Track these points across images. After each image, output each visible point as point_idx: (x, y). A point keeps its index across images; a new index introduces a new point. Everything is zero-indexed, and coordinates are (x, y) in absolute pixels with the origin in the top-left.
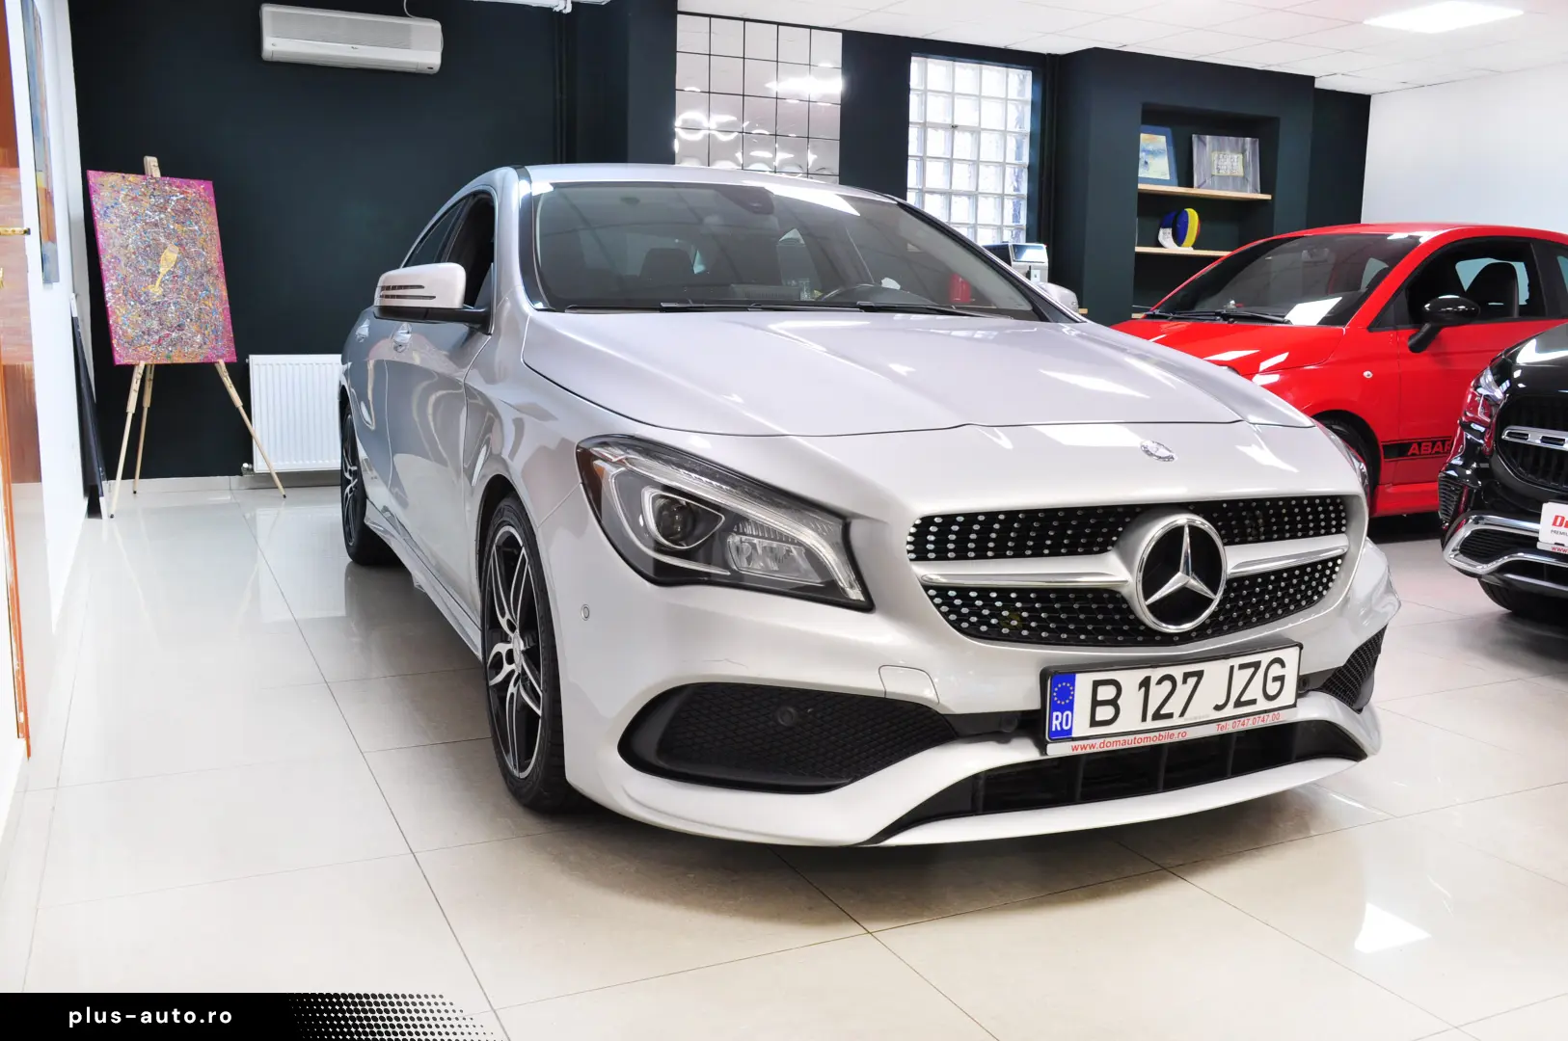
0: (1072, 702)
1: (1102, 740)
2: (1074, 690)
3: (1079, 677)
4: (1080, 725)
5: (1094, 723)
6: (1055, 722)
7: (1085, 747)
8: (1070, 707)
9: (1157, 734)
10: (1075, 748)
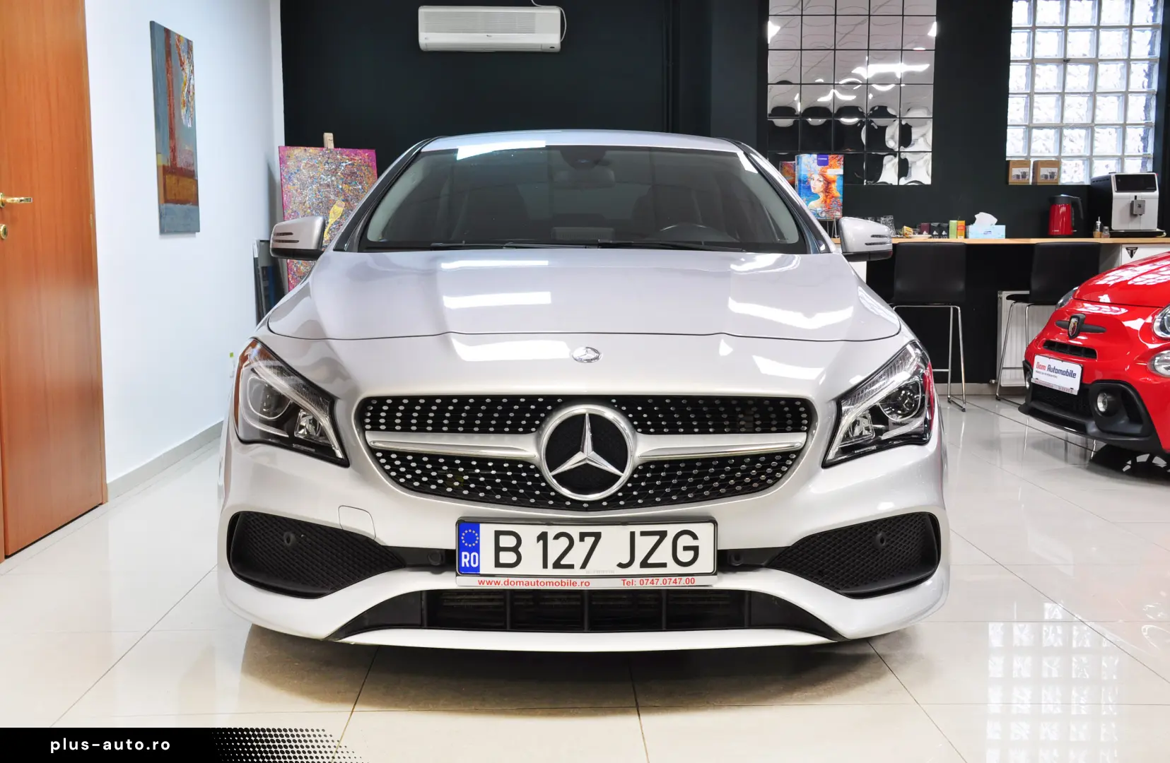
0: (478, 545)
1: (506, 579)
2: (479, 536)
3: (482, 526)
4: (487, 565)
5: (498, 564)
6: (463, 560)
7: (489, 583)
8: (477, 549)
9: (559, 580)
10: (481, 582)
